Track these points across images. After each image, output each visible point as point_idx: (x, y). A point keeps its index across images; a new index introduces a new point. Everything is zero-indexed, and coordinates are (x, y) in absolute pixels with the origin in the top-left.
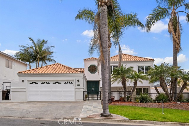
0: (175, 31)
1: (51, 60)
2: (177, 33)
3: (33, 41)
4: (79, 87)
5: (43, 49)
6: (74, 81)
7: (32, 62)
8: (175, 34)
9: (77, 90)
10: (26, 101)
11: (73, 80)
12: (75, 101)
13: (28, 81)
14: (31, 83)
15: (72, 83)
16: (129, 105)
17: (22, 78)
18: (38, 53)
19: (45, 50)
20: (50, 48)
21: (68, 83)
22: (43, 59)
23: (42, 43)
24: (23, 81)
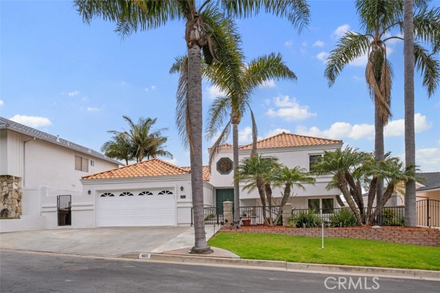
0: (378, 79)
1: (165, 154)
2: (382, 84)
3: (130, 121)
4: (183, 200)
5: (148, 135)
6: (175, 188)
7: (131, 158)
8: (379, 86)
9: (180, 205)
10: (94, 227)
11: (173, 188)
12: (176, 225)
14: (103, 196)
15: (171, 193)
16: (273, 232)
17: (88, 188)
18: (139, 142)
19: (152, 135)
20: (162, 132)
21: (166, 194)
22: (151, 151)
23: (146, 124)
24: (89, 192)
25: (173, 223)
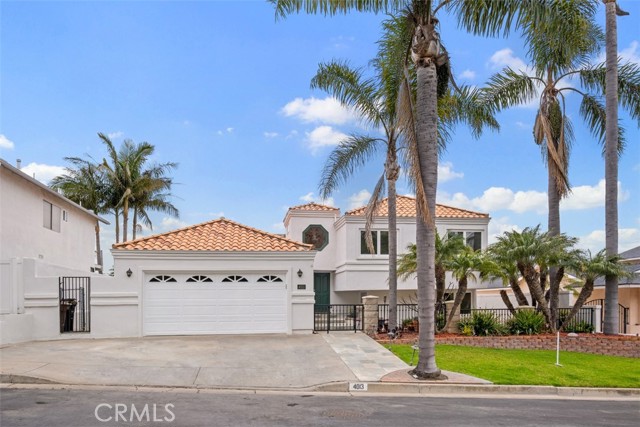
0: (555, 140)
1: (164, 206)
2: (560, 148)
3: (109, 143)
4: (302, 292)
5: (142, 171)
6: (289, 274)
7: (104, 210)
8: (557, 146)
9: (296, 300)
10: (140, 336)
11: (284, 272)
12: (290, 333)
13: (146, 272)
14: (153, 280)
15: (279, 280)
18: (126, 184)
19: (146, 173)
20: (164, 169)
21: (270, 281)
22: (139, 202)
23: (138, 153)
24: (129, 273)
25: (284, 328)
